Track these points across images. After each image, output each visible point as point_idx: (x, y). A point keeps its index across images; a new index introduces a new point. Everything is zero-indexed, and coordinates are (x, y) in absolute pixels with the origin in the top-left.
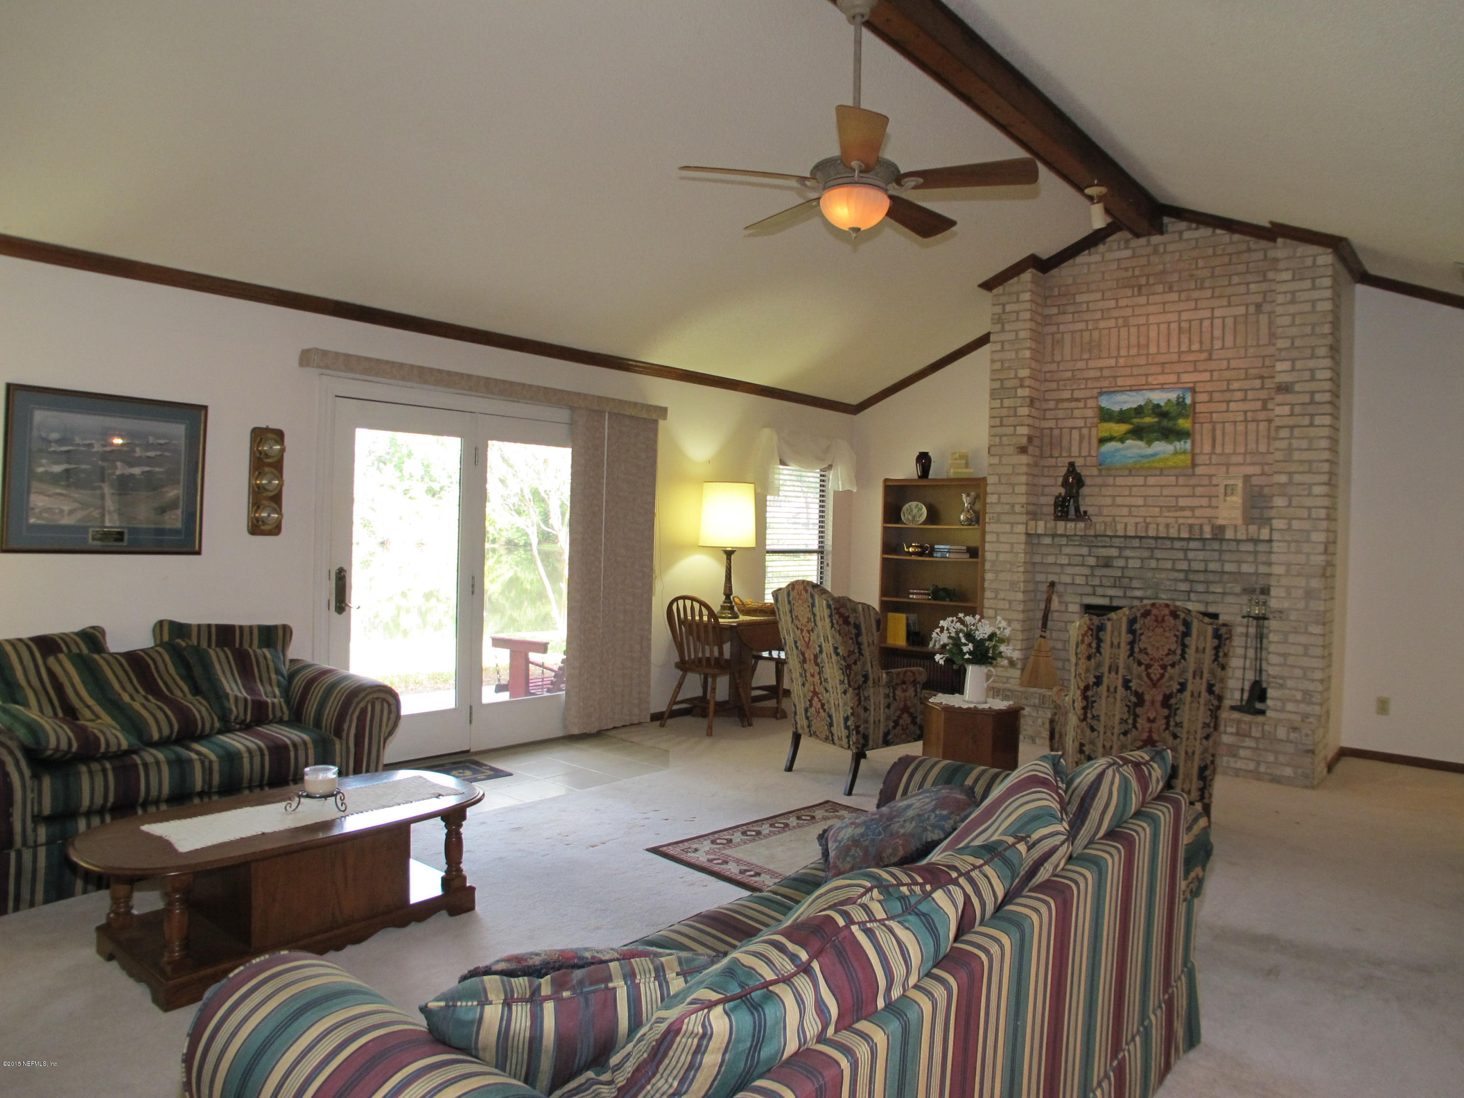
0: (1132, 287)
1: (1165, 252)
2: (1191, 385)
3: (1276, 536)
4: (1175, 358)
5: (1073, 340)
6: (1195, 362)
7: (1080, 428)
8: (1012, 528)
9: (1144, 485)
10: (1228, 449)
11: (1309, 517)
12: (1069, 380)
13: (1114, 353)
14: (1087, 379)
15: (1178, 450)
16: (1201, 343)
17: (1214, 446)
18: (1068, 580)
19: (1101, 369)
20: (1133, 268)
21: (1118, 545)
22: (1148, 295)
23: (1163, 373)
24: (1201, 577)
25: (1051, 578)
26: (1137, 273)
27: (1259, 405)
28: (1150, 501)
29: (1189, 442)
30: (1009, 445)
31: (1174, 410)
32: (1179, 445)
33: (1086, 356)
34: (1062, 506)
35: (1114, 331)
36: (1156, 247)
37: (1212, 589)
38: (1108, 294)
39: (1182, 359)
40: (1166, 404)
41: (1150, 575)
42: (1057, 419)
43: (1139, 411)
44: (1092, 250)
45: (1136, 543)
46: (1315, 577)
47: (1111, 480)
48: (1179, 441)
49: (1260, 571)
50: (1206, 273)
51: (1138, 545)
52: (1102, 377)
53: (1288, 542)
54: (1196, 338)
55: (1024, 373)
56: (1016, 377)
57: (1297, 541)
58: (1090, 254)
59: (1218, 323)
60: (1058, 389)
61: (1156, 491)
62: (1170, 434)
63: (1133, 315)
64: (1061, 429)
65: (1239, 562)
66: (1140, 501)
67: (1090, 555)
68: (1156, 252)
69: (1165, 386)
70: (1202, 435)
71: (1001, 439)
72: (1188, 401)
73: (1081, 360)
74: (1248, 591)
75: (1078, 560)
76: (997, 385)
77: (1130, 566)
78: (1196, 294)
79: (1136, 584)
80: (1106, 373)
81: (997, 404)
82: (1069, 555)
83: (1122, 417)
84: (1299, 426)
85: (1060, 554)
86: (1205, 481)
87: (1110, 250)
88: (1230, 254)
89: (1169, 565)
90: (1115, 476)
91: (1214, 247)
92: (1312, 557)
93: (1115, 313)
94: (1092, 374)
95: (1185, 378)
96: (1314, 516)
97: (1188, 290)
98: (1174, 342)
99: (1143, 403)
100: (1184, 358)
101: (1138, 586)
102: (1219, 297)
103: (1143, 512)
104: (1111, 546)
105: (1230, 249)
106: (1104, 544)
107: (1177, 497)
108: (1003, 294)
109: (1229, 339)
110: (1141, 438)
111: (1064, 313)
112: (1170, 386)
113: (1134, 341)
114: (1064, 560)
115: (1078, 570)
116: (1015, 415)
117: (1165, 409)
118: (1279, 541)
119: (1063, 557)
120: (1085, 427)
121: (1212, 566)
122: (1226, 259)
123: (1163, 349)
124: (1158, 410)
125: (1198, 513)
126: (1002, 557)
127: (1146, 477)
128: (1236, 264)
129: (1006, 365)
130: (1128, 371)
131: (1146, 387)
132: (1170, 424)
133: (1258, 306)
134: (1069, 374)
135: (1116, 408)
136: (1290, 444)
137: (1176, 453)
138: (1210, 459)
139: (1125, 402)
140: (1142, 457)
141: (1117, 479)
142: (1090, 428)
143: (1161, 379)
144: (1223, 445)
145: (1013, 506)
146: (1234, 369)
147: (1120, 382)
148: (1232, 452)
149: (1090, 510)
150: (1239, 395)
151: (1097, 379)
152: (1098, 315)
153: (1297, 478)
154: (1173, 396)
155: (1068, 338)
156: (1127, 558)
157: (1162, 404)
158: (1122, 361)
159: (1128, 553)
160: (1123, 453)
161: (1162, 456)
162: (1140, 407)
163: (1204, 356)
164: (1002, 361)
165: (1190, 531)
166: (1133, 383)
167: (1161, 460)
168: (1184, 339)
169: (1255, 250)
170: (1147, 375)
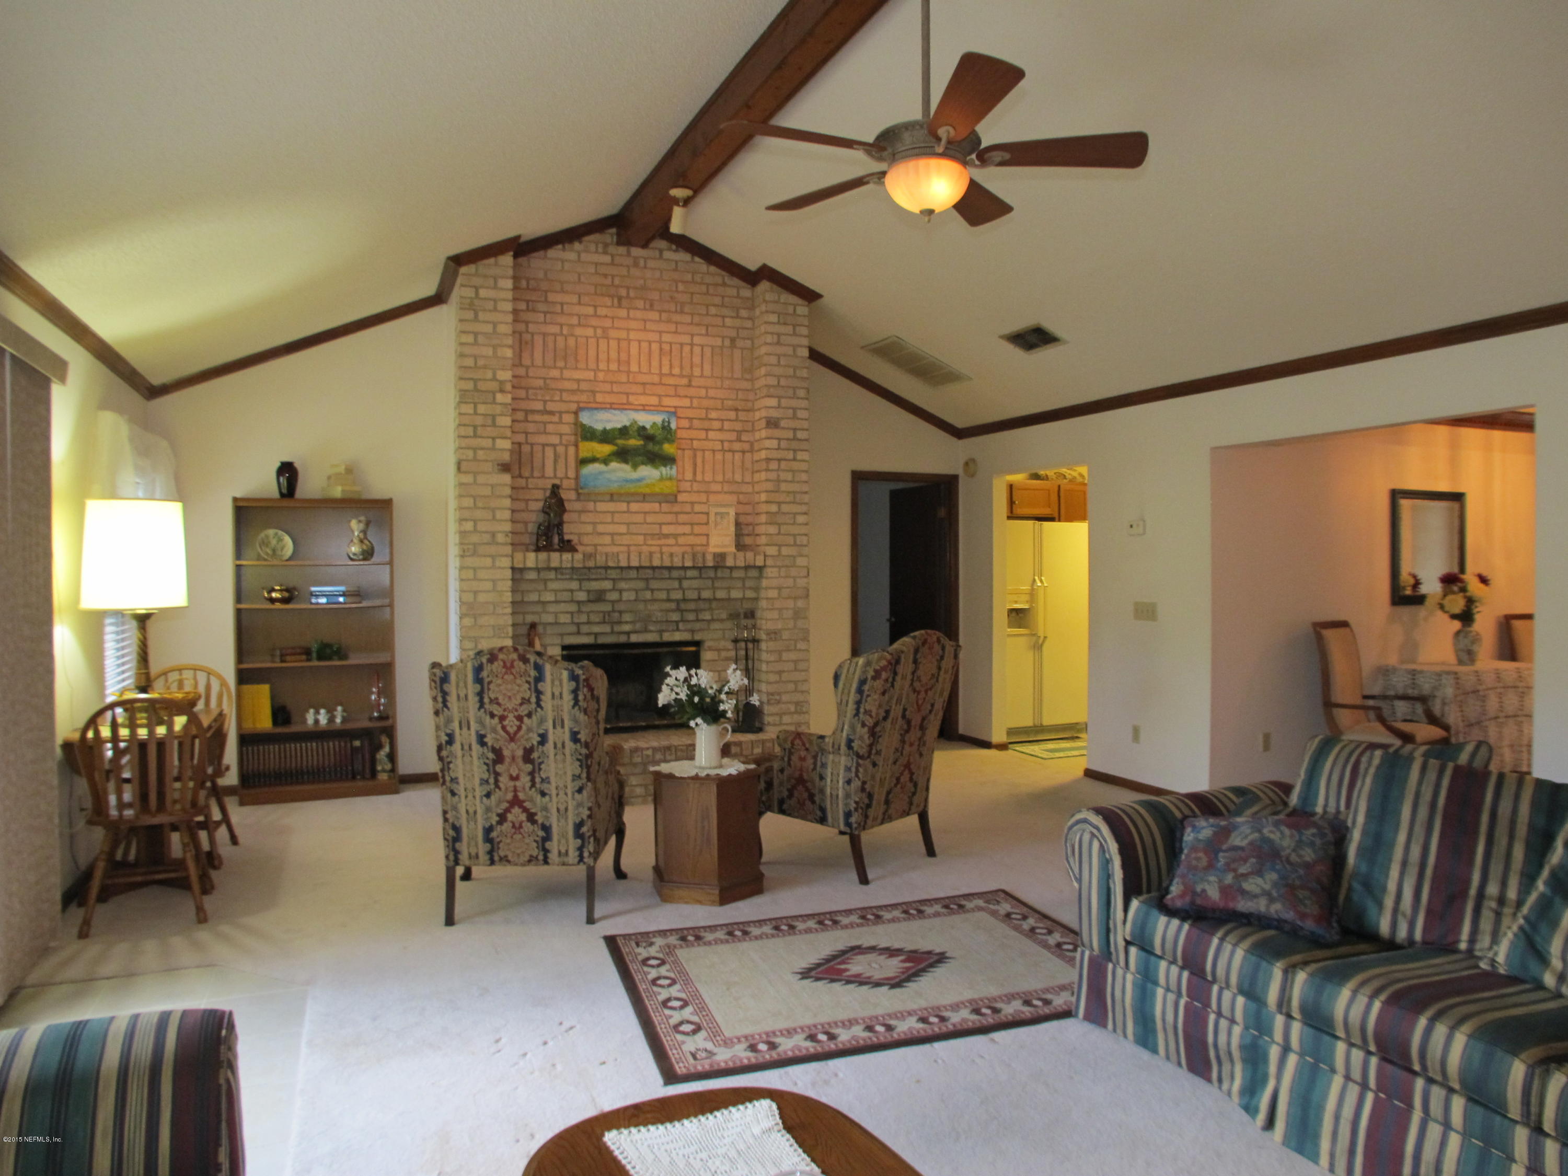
0: (612, 296)
1: (645, 267)
2: (673, 410)
3: (769, 562)
4: (656, 379)
5: (545, 344)
6: (676, 386)
7: (554, 446)
8: (493, 562)
9: (628, 512)
10: (709, 477)
11: (795, 545)
12: (541, 388)
13: (592, 365)
14: (561, 391)
15: (664, 476)
16: (681, 368)
17: (695, 474)
18: (551, 619)
19: (578, 381)
20: (613, 276)
21: (612, 577)
22: (628, 309)
23: (644, 394)
24: (692, 606)
25: (530, 619)
26: (617, 281)
27: (733, 436)
28: (633, 529)
29: (674, 467)
30: (486, 461)
31: (659, 433)
32: (665, 471)
33: (561, 364)
34: (546, 534)
35: (592, 341)
36: (636, 259)
37: (701, 617)
38: (585, 299)
39: (663, 382)
40: (652, 427)
41: (641, 606)
42: (526, 433)
43: (624, 432)
44: (567, 246)
45: (633, 574)
46: (801, 598)
47: (591, 506)
48: (665, 466)
49: (746, 596)
50: (686, 298)
51: (635, 576)
52: (578, 390)
53: (779, 567)
54: (676, 363)
55: (505, 375)
56: (494, 379)
57: (787, 566)
58: (564, 250)
59: (697, 350)
60: (527, 398)
61: (639, 518)
62: (657, 459)
63: (613, 327)
64: (532, 445)
65: (729, 589)
66: (623, 529)
67: (580, 589)
68: (636, 265)
69: (647, 408)
70: (683, 461)
71: (475, 453)
72: (673, 426)
73: (555, 367)
74: (734, 616)
75: (566, 596)
76: (470, 385)
77: (624, 599)
78: (677, 317)
79: (627, 617)
80: (584, 386)
81: (469, 409)
82: (555, 591)
83: (605, 437)
84: (786, 460)
85: (546, 589)
86: (688, 508)
87: (587, 251)
88: (708, 285)
89: (663, 595)
90: (595, 502)
91: (693, 274)
92: (798, 580)
93: (594, 322)
94: (567, 385)
95: (667, 401)
96: (798, 543)
97: (669, 311)
98: (655, 363)
99: (628, 424)
100: (666, 380)
101: (628, 619)
102: (698, 325)
103: (626, 540)
104: (607, 579)
105: (708, 279)
106: (599, 577)
107: (660, 524)
108: (476, 274)
109: (707, 367)
110: (626, 461)
111: (534, 311)
112: (652, 408)
113: (613, 355)
114: (549, 597)
115: (563, 607)
116: (494, 425)
117: (651, 432)
118: (772, 567)
119: (548, 594)
120: (561, 444)
121: (706, 594)
122: (704, 288)
123: (645, 369)
124: (642, 432)
125: (681, 540)
126: (482, 598)
127: (628, 502)
128: (712, 295)
129: (481, 362)
130: (607, 387)
131: (626, 407)
132: (656, 448)
133: (733, 340)
134: (540, 383)
135: (599, 427)
136: (778, 476)
137: (662, 479)
138: (691, 486)
139: (609, 421)
140: (627, 481)
141: (598, 504)
142: (566, 446)
143: (643, 400)
144: (703, 473)
145: (493, 535)
146: (712, 398)
147: (599, 398)
148: (711, 480)
149: (575, 539)
150: (717, 425)
151: (573, 392)
152: (575, 321)
153: (785, 508)
154: (658, 419)
155: (538, 340)
156: (621, 591)
157: (648, 426)
158: (601, 376)
159: (623, 585)
160: (608, 476)
161: (649, 481)
162: (625, 428)
163: (685, 381)
164: (476, 357)
165: (694, 560)
166: (615, 401)
167: (647, 486)
168: (666, 362)
169: (729, 286)
170: (627, 394)
